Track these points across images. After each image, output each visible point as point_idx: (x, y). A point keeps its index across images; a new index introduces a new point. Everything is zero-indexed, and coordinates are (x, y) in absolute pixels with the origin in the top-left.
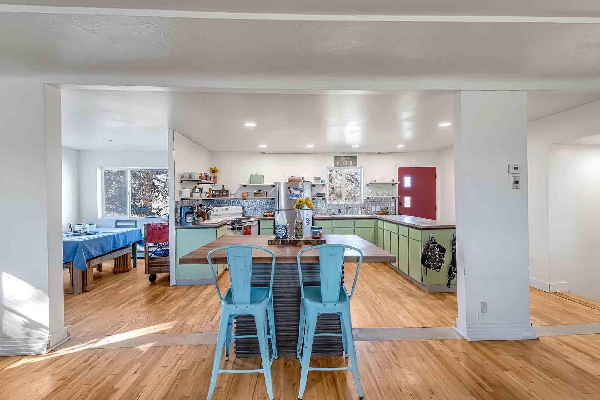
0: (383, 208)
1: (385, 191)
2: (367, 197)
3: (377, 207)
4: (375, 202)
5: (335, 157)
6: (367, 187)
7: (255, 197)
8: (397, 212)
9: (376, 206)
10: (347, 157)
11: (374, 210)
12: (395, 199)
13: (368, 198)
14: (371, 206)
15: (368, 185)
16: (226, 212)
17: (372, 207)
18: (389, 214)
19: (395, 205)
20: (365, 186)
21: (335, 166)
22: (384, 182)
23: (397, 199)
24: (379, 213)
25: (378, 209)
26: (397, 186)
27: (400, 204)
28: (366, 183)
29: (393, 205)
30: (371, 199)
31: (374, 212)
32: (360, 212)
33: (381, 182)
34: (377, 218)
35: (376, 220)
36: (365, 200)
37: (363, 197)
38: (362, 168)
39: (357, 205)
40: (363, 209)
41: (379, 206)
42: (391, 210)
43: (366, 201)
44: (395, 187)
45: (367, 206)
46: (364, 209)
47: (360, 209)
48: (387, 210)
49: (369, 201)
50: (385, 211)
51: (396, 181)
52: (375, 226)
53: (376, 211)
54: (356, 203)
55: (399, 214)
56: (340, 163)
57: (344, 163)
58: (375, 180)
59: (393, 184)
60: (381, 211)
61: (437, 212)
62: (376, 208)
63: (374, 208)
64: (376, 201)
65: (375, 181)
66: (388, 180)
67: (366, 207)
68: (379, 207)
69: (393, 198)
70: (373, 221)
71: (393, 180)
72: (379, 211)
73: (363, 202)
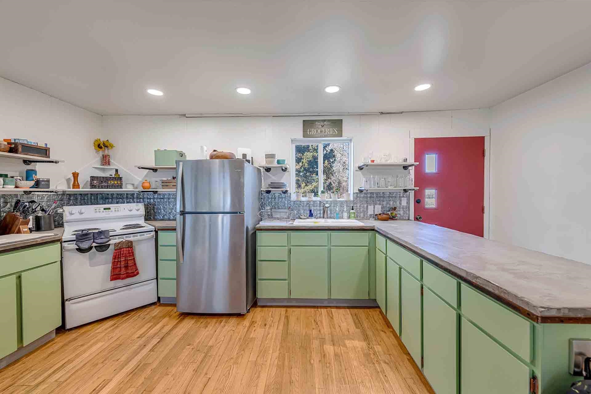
0: (388, 209)
1: (390, 179)
2: (359, 190)
3: (376, 206)
4: (373, 197)
5: (304, 121)
6: (360, 172)
7: (163, 189)
8: (412, 217)
9: (375, 204)
10: (325, 121)
11: (370, 211)
12: (408, 193)
13: (361, 191)
14: (365, 206)
15: (361, 168)
16: (105, 214)
17: (367, 206)
18: (396, 220)
19: (408, 203)
20: (356, 170)
21: (304, 137)
22: (389, 162)
23: (412, 194)
24: (380, 217)
25: (378, 209)
26: (412, 170)
27: (418, 201)
28: (357, 165)
29: (404, 203)
30: (365, 193)
31: (371, 215)
32: (345, 215)
33: (383, 162)
34: (373, 230)
35: (371, 233)
36: (355, 195)
37: (352, 190)
38: (351, 140)
39: (342, 202)
40: (352, 211)
41: (380, 204)
42: (402, 213)
43: (357, 197)
44: (409, 173)
45: (358, 206)
46: (353, 209)
47: (345, 209)
48: (395, 212)
49: (362, 195)
50: (389, 213)
51: (411, 160)
52: (369, 244)
53: (376, 213)
54: (339, 200)
55: (416, 219)
56: (313, 131)
57: (319, 131)
58: (372, 159)
59: (405, 168)
60: (384, 214)
61: (486, 216)
62: (374, 208)
63: (371, 208)
64: (375, 195)
65: (373, 161)
66: (396, 159)
67: (356, 207)
68: (380, 206)
69: (405, 191)
70: (366, 236)
71: (406, 160)
72: (380, 214)
73: (352, 198)
